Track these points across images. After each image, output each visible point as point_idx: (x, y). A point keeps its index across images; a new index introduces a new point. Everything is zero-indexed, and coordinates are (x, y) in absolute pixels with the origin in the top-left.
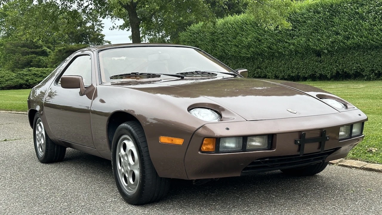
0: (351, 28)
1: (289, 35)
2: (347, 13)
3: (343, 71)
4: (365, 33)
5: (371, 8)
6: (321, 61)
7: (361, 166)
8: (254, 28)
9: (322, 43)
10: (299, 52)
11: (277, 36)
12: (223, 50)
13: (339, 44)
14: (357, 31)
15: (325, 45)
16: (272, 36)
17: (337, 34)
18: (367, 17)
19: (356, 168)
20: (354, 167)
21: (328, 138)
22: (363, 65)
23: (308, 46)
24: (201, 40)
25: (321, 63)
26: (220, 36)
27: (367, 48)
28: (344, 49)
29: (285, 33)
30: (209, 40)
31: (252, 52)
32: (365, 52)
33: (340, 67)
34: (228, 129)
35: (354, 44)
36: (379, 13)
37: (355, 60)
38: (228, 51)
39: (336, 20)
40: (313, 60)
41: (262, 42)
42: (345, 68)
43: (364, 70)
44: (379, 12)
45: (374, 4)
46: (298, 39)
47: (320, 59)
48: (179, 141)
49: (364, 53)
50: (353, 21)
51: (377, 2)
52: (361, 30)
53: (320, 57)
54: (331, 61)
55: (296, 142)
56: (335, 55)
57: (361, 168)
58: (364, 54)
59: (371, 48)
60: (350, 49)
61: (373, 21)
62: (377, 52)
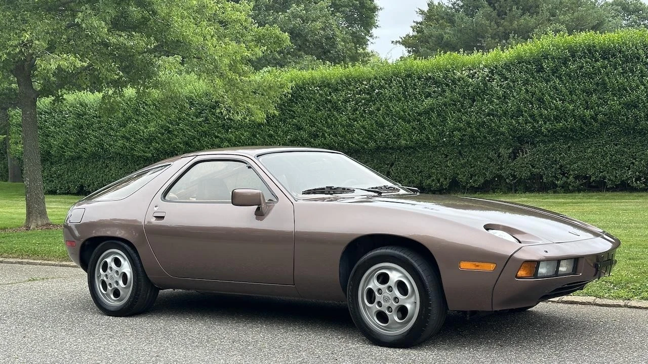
0: (321, 122)
1: (221, 127)
2: (314, 100)
4: (342, 131)
5: (349, 95)
8: (159, 111)
9: (275, 141)
11: (201, 126)
12: (99, 144)
14: (328, 127)
16: (192, 126)
17: (299, 128)
18: (343, 108)
24: (54, 125)
26: (96, 120)
29: (215, 123)
30: (71, 126)
31: (155, 149)
36: (360, 104)
38: (110, 145)
39: (297, 108)
41: (174, 135)
44: (360, 102)
45: (354, 91)
46: (237, 133)
50: (323, 112)
51: (357, 88)
52: (335, 126)
61: (353, 114)
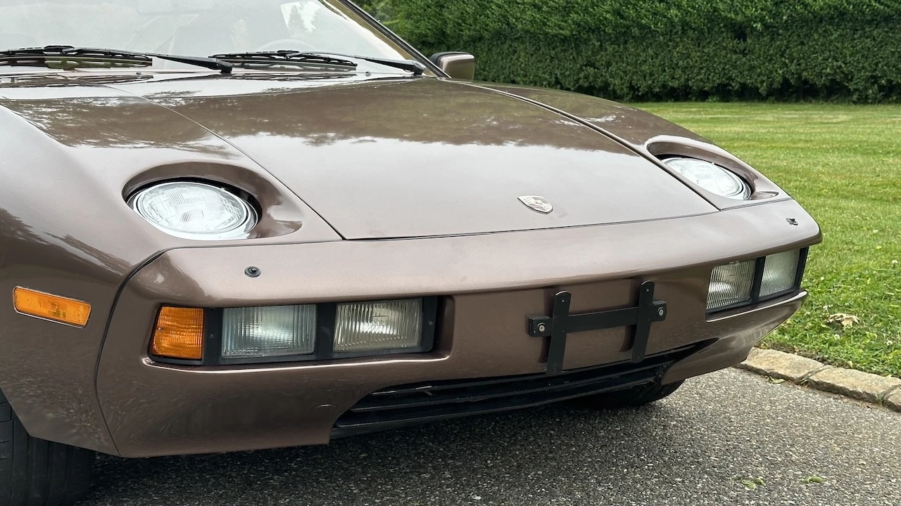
3: (800, 77)
6: (745, 50)
7: (802, 374)
9: (749, 3)
10: (691, 28)
13: (794, 7)
15: (756, 11)
19: (787, 379)
20: (779, 376)
21: (661, 313)
22: (850, 62)
23: (715, 11)
25: (745, 55)
27: (862, 21)
28: (805, 21)
31: (575, 23)
32: (857, 30)
33: (793, 68)
34: (253, 272)
35: (830, 9)
37: (830, 51)
40: (725, 48)
42: (804, 70)
43: (852, 77)
47: (742, 46)
48: (76, 312)
49: (854, 34)
53: (745, 40)
54: (771, 52)
55: (531, 327)
56: (780, 37)
57: (801, 382)
58: (856, 36)
59: (873, 20)
60: (821, 21)
62: (887, 32)
